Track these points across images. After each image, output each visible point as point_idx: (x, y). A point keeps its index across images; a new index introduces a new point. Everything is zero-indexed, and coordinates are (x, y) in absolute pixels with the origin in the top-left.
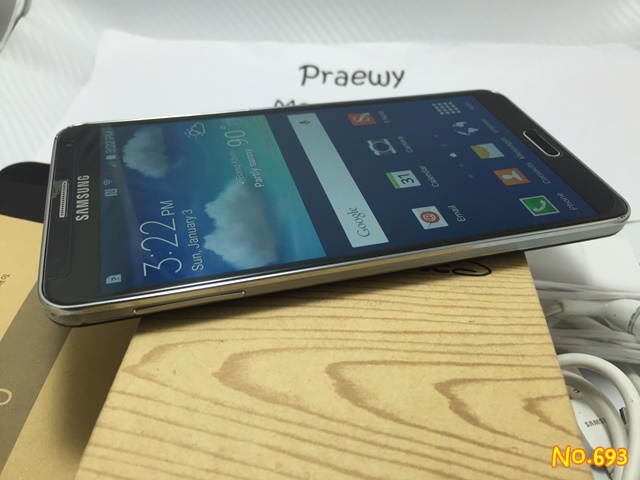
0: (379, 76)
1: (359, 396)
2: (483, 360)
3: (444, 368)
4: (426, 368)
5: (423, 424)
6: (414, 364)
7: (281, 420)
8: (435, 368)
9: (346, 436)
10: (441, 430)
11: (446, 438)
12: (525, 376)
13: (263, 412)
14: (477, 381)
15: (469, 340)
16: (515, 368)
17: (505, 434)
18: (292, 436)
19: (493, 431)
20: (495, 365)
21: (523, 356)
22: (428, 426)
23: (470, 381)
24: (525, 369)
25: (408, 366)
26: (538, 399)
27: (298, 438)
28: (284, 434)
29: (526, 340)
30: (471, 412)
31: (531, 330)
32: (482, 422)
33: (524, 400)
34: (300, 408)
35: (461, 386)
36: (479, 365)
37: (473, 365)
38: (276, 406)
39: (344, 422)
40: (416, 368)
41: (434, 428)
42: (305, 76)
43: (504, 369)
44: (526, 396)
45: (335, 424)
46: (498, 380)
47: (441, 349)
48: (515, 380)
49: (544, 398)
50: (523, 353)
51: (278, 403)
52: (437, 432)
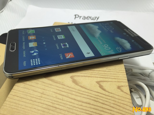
0: (93, 18)
1: (77, 83)
2: (109, 77)
3: (99, 78)
4: (95, 78)
5: (92, 90)
6: (92, 77)
7: (58, 87)
8: (96, 78)
9: (73, 91)
10: (96, 91)
11: (97, 93)
12: (118, 81)
13: (54, 85)
14: (106, 81)
15: (106, 73)
16: (116, 79)
17: (112, 93)
18: (60, 90)
19: (109, 92)
20: (111, 78)
21: (118, 77)
22: (93, 90)
23: (105, 81)
24: (118, 80)
25: (90, 77)
26: (121, 86)
27: (62, 91)
28: (58, 90)
29: (120, 73)
30: (104, 88)
31: (121, 71)
32: (106, 90)
33: (117, 86)
34: (63, 85)
35: (102, 82)
36: (107, 78)
37: (106, 78)
38: (57, 84)
39: (73, 88)
40: (92, 78)
41: (94, 91)
42: (76, 17)
43: (113, 79)
44: (118, 85)
45: (71, 88)
46: (112, 82)
47: (99, 74)
48: (116, 82)
49: (122, 86)
50: (119, 76)
51: (58, 83)
52: (95, 92)
